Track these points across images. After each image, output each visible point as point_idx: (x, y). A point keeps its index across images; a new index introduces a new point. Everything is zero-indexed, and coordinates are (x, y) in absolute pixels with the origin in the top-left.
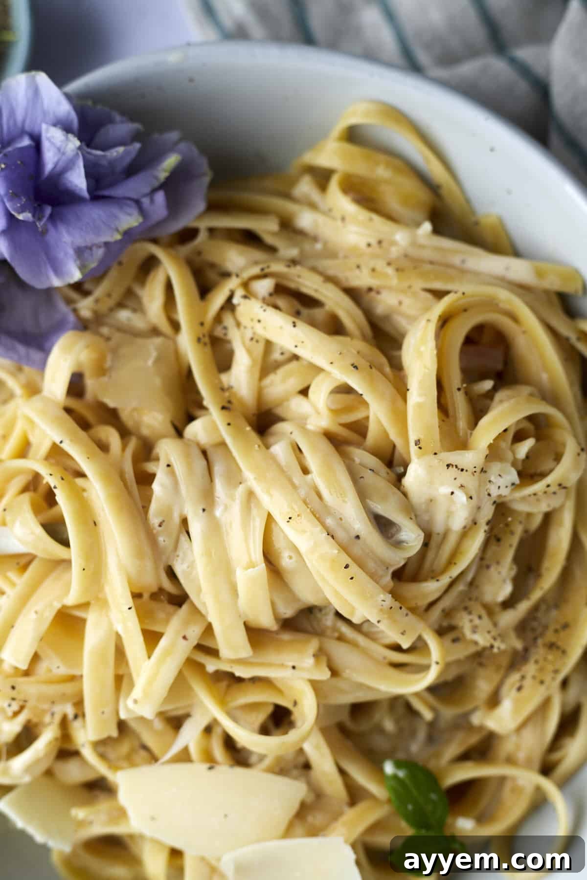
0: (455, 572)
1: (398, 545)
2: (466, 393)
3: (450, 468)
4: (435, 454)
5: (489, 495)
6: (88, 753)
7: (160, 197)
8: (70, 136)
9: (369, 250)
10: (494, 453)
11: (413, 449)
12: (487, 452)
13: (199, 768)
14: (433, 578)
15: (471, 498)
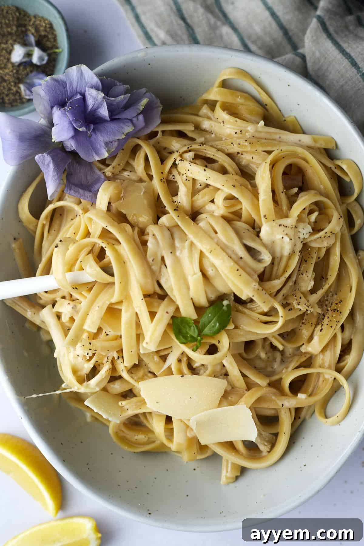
0: (287, 275)
1: (260, 261)
2: (286, 194)
3: (281, 226)
4: (274, 221)
5: (299, 238)
6: (125, 375)
7: (141, 117)
8: (100, 92)
9: (236, 135)
10: (300, 219)
11: (263, 219)
12: (297, 218)
13: (176, 377)
14: (277, 279)
15: (291, 239)
